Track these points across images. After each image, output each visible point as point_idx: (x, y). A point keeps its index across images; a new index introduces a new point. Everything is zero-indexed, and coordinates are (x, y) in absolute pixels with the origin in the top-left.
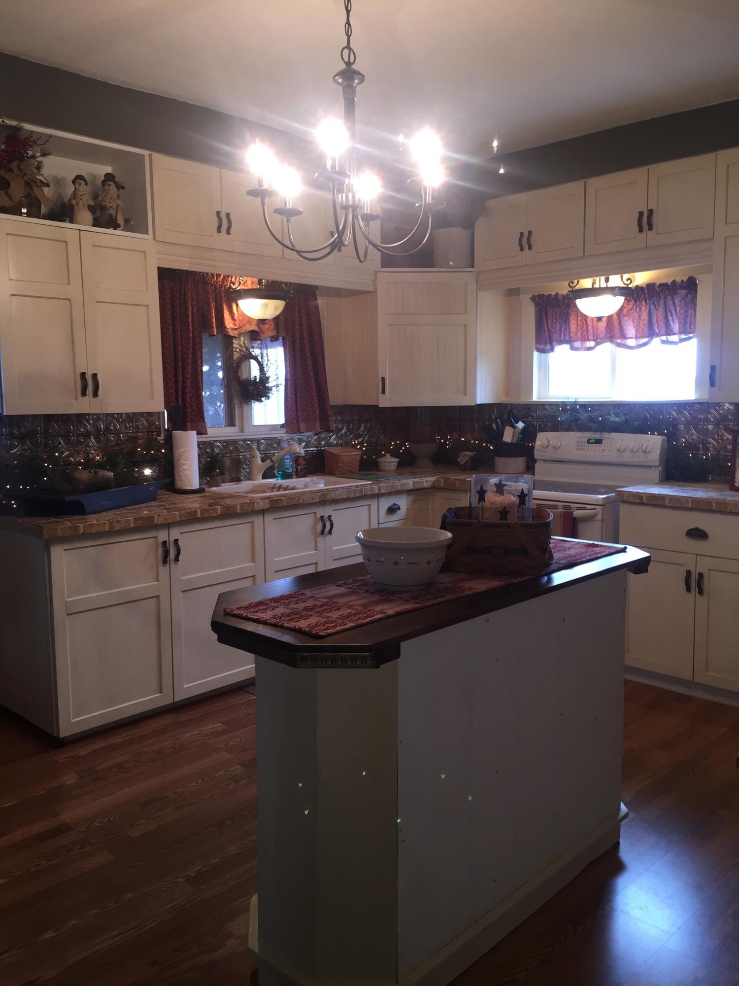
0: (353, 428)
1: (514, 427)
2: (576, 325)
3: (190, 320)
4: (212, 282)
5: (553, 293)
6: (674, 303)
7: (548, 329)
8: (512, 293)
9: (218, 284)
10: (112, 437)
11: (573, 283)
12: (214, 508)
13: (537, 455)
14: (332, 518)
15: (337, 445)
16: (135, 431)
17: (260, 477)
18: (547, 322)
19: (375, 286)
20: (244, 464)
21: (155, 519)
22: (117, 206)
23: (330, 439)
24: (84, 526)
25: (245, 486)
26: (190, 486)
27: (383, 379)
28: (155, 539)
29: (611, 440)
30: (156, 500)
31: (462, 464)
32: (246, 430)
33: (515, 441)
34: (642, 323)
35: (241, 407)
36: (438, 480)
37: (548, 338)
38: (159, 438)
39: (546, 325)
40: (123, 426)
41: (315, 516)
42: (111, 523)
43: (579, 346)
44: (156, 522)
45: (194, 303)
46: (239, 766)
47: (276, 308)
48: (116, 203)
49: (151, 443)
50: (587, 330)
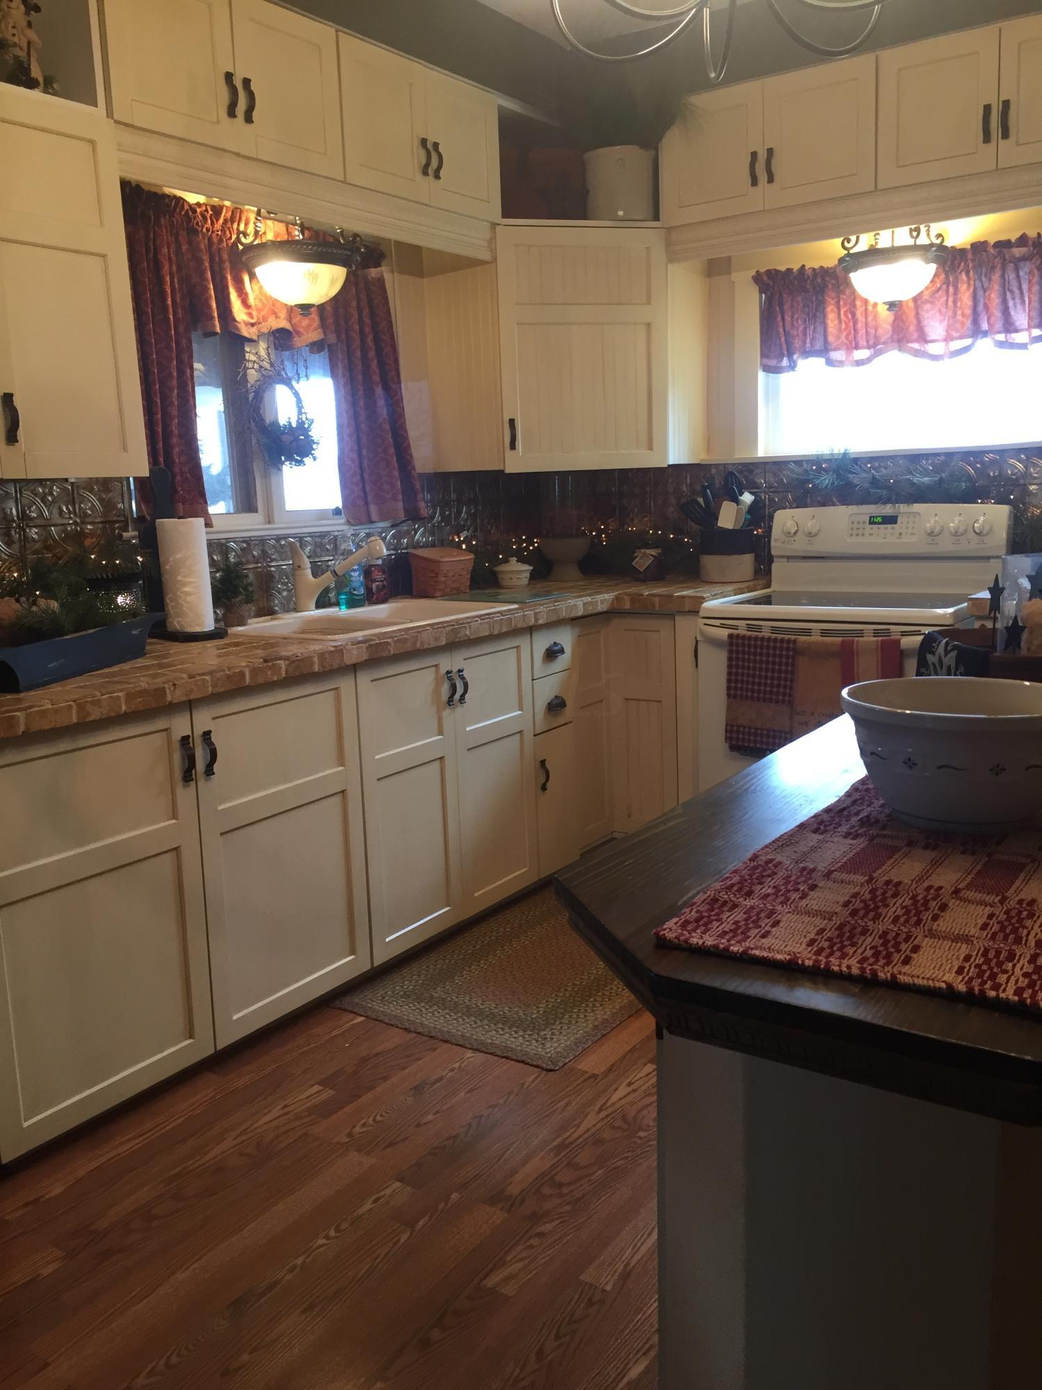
0: (450, 515)
1: (737, 501)
2: (836, 322)
3: (169, 302)
4: (204, 230)
5: (796, 267)
6: (1018, 277)
7: (784, 330)
8: (716, 269)
9: (214, 235)
10: (36, 533)
11: (848, 242)
12: (274, 665)
13: (776, 547)
14: (465, 674)
15: (426, 546)
16: (78, 521)
17: (313, 605)
18: (783, 319)
19: (493, 251)
20: (278, 582)
21: (168, 691)
22: (29, 43)
23: (416, 533)
24: (28, 716)
25: (284, 624)
26: (198, 625)
27: (512, 422)
28: (165, 733)
29: (915, 517)
30: (145, 654)
31: (642, 570)
32: (276, 517)
33: (738, 527)
34: (959, 312)
35: (266, 476)
36: (617, 598)
37: (784, 346)
38: (125, 535)
39: (781, 323)
40: (55, 511)
41: (437, 671)
42: (81, 707)
43: (844, 359)
44: (169, 698)
45: (174, 268)
46: (398, 1184)
47: (333, 282)
48: (25, 36)
49: (111, 545)
50: (855, 330)
